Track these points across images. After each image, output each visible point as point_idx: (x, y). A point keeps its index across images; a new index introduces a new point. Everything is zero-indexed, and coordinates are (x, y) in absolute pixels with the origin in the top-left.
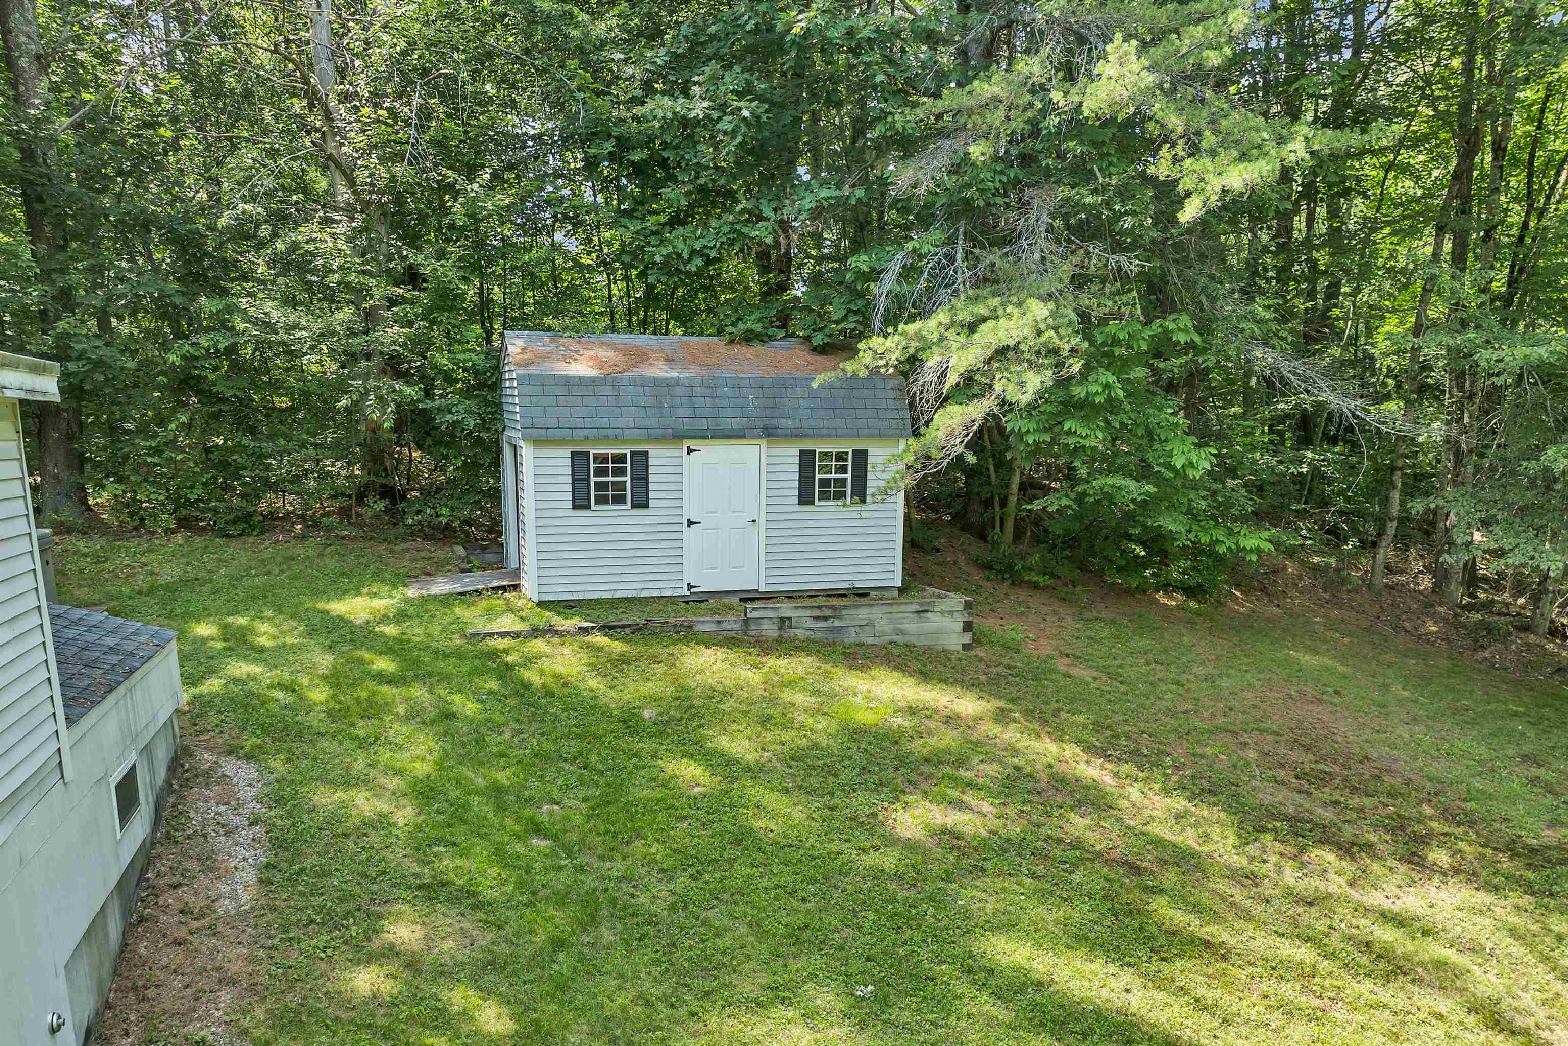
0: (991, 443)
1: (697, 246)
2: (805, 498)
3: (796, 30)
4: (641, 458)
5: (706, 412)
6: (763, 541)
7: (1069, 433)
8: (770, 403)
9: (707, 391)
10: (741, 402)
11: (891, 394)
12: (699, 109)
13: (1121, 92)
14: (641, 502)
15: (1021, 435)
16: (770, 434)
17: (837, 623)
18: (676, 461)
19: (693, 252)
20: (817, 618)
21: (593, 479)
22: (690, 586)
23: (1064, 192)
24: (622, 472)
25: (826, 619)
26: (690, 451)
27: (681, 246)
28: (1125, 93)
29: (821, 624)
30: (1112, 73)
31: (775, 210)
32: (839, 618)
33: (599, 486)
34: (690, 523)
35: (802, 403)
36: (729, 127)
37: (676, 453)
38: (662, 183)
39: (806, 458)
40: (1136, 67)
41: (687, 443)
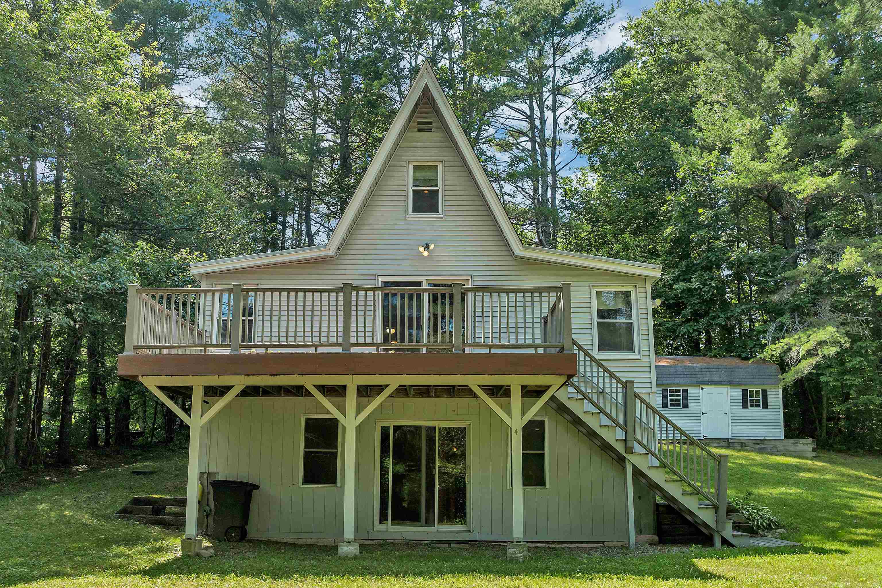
0: (812, 398)
1: (696, 328)
2: (745, 406)
3: (732, 259)
4: (685, 391)
5: (708, 376)
6: (730, 421)
7: (846, 380)
8: (730, 374)
9: (707, 370)
10: (720, 373)
11: (774, 371)
12: (696, 285)
13: (852, 263)
14: (686, 406)
15: (827, 383)
16: (732, 383)
17: (763, 446)
18: (698, 393)
19: (694, 330)
20: (755, 443)
21: (669, 398)
22: (704, 436)
23: (835, 298)
24: (679, 396)
25: (758, 444)
26: (702, 389)
27: (689, 328)
28: (853, 264)
29: (756, 446)
30: (848, 257)
31: (724, 315)
32: (763, 444)
33: (672, 400)
34: (703, 414)
35: (742, 374)
36: (707, 290)
37: (698, 390)
38: (683, 309)
39: (744, 392)
40: (856, 256)
41: (701, 386)
